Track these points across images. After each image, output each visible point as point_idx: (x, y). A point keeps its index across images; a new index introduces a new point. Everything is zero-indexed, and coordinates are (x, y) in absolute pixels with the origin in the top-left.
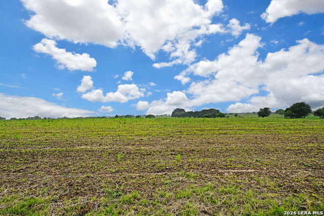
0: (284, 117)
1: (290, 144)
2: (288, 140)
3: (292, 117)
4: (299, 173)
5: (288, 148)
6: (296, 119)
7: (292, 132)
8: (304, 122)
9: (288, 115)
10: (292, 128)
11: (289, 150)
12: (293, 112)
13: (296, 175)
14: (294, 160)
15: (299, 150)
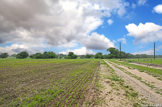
0: (16, 58)
1: (17, 72)
2: (16, 70)
3: (20, 58)
4: (19, 86)
5: (15, 74)
6: (22, 59)
7: (19, 66)
8: (25, 61)
9: (18, 57)
10: (19, 64)
11: (16, 75)
12: (21, 56)
13: (17, 88)
14: (17, 80)
15: (21, 74)
